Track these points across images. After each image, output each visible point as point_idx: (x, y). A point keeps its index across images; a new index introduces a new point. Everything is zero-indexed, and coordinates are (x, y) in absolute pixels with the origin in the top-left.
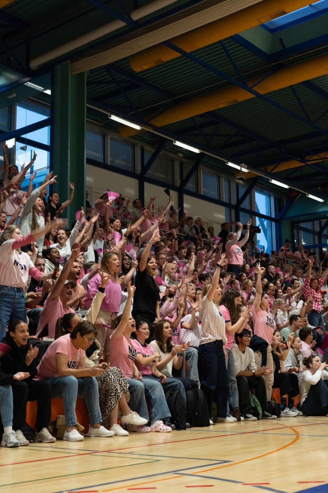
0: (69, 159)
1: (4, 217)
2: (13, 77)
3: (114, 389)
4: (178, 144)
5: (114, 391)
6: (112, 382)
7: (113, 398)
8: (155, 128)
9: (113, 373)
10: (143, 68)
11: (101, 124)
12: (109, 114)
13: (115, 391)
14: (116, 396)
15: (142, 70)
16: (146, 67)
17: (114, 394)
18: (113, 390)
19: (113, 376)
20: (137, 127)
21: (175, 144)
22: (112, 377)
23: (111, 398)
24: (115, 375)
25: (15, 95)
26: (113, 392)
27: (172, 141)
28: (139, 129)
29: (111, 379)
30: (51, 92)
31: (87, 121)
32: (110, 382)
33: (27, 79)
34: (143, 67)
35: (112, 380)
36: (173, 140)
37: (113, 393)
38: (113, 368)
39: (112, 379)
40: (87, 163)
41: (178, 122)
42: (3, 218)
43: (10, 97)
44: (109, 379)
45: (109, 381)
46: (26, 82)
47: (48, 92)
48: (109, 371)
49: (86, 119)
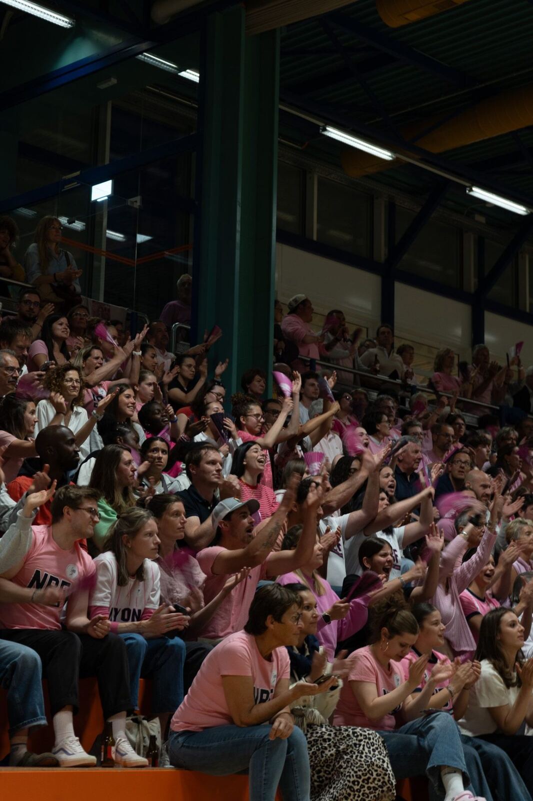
0: (238, 228)
1: (97, 358)
2: (113, 41)
3: (363, 777)
4: (478, 193)
5: (360, 781)
6: (363, 760)
7: (355, 795)
8: (428, 158)
9: (368, 743)
10: (406, 19)
11: (300, 148)
12: (321, 124)
13: (363, 781)
14: (361, 794)
15: (405, 22)
16: (413, 17)
17: (358, 787)
18: (360, 778)
19: (366, 750)
20: (385, 154)
21: (472, 193)
22: (364, 749)
23: (349, 795)
24: (372, 748)
25: (114, 81)
26: (359, 783)
27: (465, 187)
28: (390, 159)
29: (362, 753)
30: (200, 77)
31: (280, 142)
32: (359, 758)
33: (144, 46)
34: (407, 16)
35: (363, 756)
36: (467, 184)
37: (358, 785)
38: (370, 732)
39: (365, 754)
40: (279, 239)
41: (480, 142)
42: (95, 361)
43: (103, 86)
44: (358, 752)
45: (357, 756)
46: (141, 53)
47: (192, 75)
48: (361, 735)
49: (276, 139)
